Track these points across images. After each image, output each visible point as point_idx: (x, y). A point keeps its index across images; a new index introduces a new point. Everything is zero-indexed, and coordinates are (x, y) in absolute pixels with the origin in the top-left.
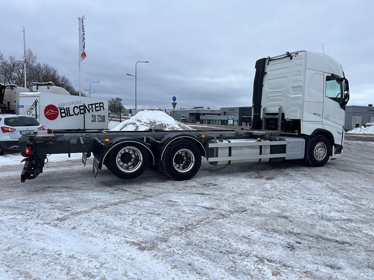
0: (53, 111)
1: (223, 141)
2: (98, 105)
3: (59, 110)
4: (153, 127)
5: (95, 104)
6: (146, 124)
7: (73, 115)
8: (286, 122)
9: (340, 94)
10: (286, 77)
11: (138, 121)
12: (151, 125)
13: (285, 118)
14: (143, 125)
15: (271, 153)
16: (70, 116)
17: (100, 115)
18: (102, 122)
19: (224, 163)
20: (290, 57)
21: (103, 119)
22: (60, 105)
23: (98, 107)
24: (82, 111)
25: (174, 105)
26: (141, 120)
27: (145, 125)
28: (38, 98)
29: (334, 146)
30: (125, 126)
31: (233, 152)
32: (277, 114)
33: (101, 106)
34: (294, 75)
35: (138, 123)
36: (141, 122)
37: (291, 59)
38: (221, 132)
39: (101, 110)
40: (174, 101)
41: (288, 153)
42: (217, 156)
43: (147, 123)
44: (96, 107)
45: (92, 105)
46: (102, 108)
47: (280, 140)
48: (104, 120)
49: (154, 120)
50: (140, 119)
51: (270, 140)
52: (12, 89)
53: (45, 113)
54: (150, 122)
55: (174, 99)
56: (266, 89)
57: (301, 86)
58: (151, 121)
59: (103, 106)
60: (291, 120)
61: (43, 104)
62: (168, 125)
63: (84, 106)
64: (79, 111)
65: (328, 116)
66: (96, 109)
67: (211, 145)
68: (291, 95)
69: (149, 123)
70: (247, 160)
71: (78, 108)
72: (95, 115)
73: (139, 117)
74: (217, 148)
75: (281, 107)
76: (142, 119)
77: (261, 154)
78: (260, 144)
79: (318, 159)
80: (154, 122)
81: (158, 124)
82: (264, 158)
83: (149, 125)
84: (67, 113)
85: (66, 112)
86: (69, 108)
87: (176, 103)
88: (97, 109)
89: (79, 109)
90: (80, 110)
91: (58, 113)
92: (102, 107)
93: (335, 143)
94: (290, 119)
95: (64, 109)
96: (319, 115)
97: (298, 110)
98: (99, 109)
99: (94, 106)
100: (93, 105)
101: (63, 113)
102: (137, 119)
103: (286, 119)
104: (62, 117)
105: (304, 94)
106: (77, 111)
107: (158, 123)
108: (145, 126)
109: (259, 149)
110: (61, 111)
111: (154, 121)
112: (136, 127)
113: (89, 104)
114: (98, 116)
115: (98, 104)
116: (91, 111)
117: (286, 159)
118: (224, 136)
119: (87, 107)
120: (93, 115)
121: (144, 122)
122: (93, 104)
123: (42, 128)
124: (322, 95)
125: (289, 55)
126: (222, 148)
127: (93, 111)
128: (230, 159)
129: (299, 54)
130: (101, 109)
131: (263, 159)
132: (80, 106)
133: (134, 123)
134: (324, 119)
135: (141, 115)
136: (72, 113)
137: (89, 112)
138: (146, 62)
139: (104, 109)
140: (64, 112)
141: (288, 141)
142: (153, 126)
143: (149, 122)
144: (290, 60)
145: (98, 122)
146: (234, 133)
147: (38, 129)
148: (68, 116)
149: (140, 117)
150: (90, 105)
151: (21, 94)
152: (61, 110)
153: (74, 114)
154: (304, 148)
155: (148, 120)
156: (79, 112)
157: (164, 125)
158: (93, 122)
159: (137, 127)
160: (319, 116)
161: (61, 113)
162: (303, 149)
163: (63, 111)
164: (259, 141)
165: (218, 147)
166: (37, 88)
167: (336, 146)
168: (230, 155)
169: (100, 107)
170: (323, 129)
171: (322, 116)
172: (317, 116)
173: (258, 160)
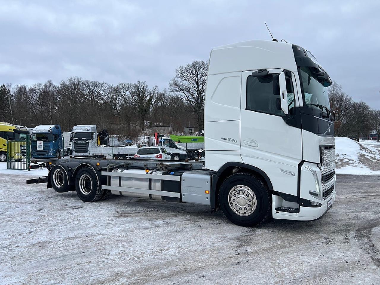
1: (117, 170)
15: (163, 190)
29: (273, 196)
31: (123, 182)
41: (184, 194)
42: (110, 185)
65: (253, 142)
67: (103, 173)
70: (136, 193)
74: (110, 177)
77: (151, 189)
82: (155, 195)
96: (233, 140)
109: (148, 183)
124: (238, 108)
126: (115, 177)
128: (120, 189)
131: (153, 195)
134: (243, 146)
141: (184, 177)
154: (209, 190)
160: (233, 142)
162: (206, 191)
164: (147, 173)
168: (120, 185)
170: (243, 163)
171: (238, 142)
172: (228, 142)
173: (149, 195)
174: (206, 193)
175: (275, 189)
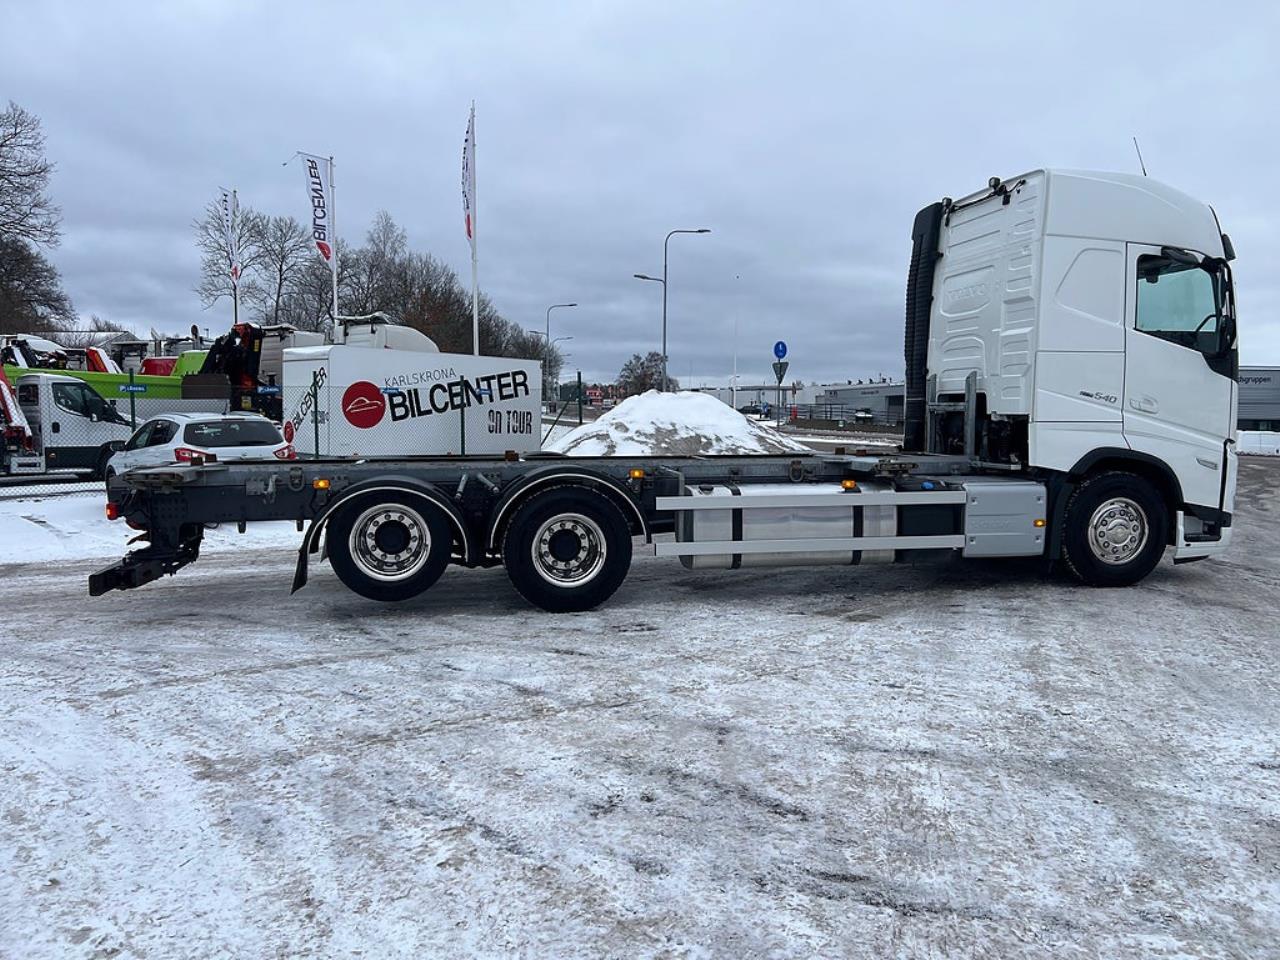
0: (368, 402)
1: (712, 489)
2: (509, 380)
3: (386, 396)
4: (663, 445)
5: (500, 376)
6: (643, 439)
7: (429, 412)
8: (993, 425)
9: (1215, 319)
10: (991, 266)
11: (621, 427)
12: (656, 440)
13: (988, 412)
14: (632, 439)
15: (900, 533)
16: (419, 415)
17: (515, 412)
18: (522, 432)
19: (717, 561)
20: (1002, 197)
21: (524, 423)
22: (390, 383)
23: (509, 385)
24: (457, 401)
25: (780, 370)
26: (628, 426)
27: (638, 441)
28: (323, 364)
29: (1180, 514)
30: (577, 443)
31: (748, 526)
32: (959, 398)
33: (517, 381)
34: (1012, 260)
35: (616, 436)
36: (627, 430)
37: (1006, 202)
38: (735, 462)
39: (517, 396)
40: (780, 357)
41: (973, 535)
42: (690, 538)
43: (645, 434)
44: (501, 387)
45: (488, 379)
46: (522, 388)
47: (949, 487)
48: (529, 425)
49: (673, 425)
50: (624, 420)
51: (899, 489)
52: (282, 338)
53: (345, 406)
54: (658, 430)
55: (780, 350)
56: (939, 311)
57: (1029, 299)
58: (660, 426)
59: (523, 384)
60: (1006, 420)
61: (340, 380)
62: (718, 439)
63: (465, 384)
64: (448, 400)
65: (1148, 401)
66: (501, 392)
67: (663, 503)
68: (1006, 329)
69: (651, 435)
71: (444, 390)
72: (498, 412)
73: (622, 413)
74: (689, 513)
75: (975, 372)
76: (631, 422)
77: (861, 536)
78: (854, 500)
79: (1110, 560)
80: (670, 431)
81: (685, 436)
82: (875, 550)
83: (653, 441)
84: (410, 405)
85: (407, 403)
86: (416, 390)
87: (787, 364)
88: (506, 392)
89: (447, 394)
90: (452, 396)
91: (384, 405)
92: (520, 384)
93: (1185, 501)
94: (1001, 415)
95: (401, 394)
96: (1107, 398)
97: (1022, 383)
98: (513, 392)
99: (494, 383)
100: (492, 381)
101: (399, 405)
102: (614, 421)
103: (990, 415)
104: (395, 418)
105: (1035, 324)
106: (441, 398)
107: (683, 434)
108: (638, 444)
109: (852, 523)
110: (391, 401)
111: (671, 428)
112: (609, 447)
113: (479, 377)
114: (509, 413)
115: (507, 375)
116: (485, 398)
117: (966, 554)
118: (745, 473)
119: (474, 386)
120: (491, 411)
121: (635, 430)
122: (493, 377)
123: (286, 451)
124: (1118, 325)
125: (1000, 190)
126: (707, 512)
127: (492, 400)
128: (737, 548)
129: (1031, 182)
130: (519, 392)
131: (868, 551)
132: (451, 385)
133: (603, 435)
134: (1127, 411)
135: (632, 409)
136: (425, 405)
137: (480, 401)
138: (700, 231)
139: (527, 393)
140: (402, 405)
141: (975, 492)
142: (666, 442)
143: (653, 431)
144: (1003, 207)
145: (509, 431)
146: (784, 465)
147: (275, 453)
148: (413, 415)
149: (627, 414)
150: (483, 379)
151: (287, 353)
152: (391, 396)
153: (431, 408)
154: (1044, 517)
155: (653, 423)
156: (447, 404)
157: (704, 440)
158: (491, 432)
159: (612, 447)
160: (1107, 403)
161: (393, 406)
162: (1036, 522)
163: (398, 400)
164: (848, 490)
165: (692, 511)
166: (346, 334)
167: (1191, 510)
168: (737, 535)
169: (516, 385)
170: (1128, 448)
171: (1119, 403)
172: (1096, 403)
173: (851, 555)
174: (1036, 525)
175: (1188, 498)
